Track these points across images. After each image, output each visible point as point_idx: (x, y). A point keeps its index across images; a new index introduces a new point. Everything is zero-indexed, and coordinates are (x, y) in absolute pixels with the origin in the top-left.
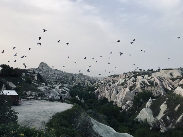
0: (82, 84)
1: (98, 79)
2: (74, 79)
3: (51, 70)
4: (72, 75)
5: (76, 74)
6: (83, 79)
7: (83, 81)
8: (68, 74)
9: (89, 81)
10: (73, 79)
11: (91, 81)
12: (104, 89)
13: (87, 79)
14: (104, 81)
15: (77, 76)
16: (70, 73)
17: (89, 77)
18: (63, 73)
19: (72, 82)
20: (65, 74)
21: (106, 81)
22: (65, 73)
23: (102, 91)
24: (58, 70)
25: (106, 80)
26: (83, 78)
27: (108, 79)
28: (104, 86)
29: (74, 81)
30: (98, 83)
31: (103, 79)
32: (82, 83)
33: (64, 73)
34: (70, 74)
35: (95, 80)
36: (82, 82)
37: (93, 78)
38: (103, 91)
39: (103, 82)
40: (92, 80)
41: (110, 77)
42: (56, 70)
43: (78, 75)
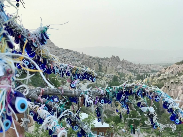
0: (120, 78)
1: (149, 69)
2: (103, 68)
3: (58, 51)
4: (98, 61)
5: (106, 59)
6: (120, 69)
7: (120, 71)
8: (90, 57)
9: (132, 71)
10: (100, 69)
11: (135, 72)
12: (176, 92)
13: (128, 69)
14: (167, 73)
15: (107, 62)
16: (94, 56)
17: (131, 64)
18: (80, 56)
19: (99, 74)
20: (84, 59)
21: (172, 73)
22: (84, 56)
23: (172, 95)
24: (71, 51)
25: (172, 70)
26: (119, 67)
27: (176, 69)
28: (175, 84)
29: (102, 72)
30: (154, 76)
31: (165, 69)
32: (119, 76)
33: (82, 56)
34: (94, 58)
35: (144, 69)
36: (119, 73)
37: (139, 66)
38: (174, 95)
39: (166, 75)
40: (137, 70)
41: (179, 66)
42: (67, 50)
43: (110, 59)
